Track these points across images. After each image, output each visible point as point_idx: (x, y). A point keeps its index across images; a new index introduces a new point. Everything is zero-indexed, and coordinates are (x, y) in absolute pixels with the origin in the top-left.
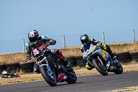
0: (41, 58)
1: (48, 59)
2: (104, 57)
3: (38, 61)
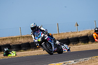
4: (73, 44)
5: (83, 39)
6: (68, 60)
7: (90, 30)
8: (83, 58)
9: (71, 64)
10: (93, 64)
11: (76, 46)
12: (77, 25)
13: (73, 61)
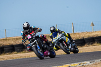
0: (33, 41)
1: (37, 41)
2: (67, 41)
3: (31, 42)
4: (89, 44)
5: (98, 39)
6: (84, 61)
9: (87, 64)
11: (91, 47)
12: (93, 25)
13: (88, 62)
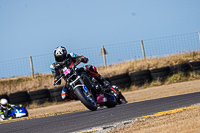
0: (74, 78)
1: (82, 78)
3: (70, 81)
7: (133, 60)
8: (120, 120)
10: (143, 131)
12: (105, 53)
